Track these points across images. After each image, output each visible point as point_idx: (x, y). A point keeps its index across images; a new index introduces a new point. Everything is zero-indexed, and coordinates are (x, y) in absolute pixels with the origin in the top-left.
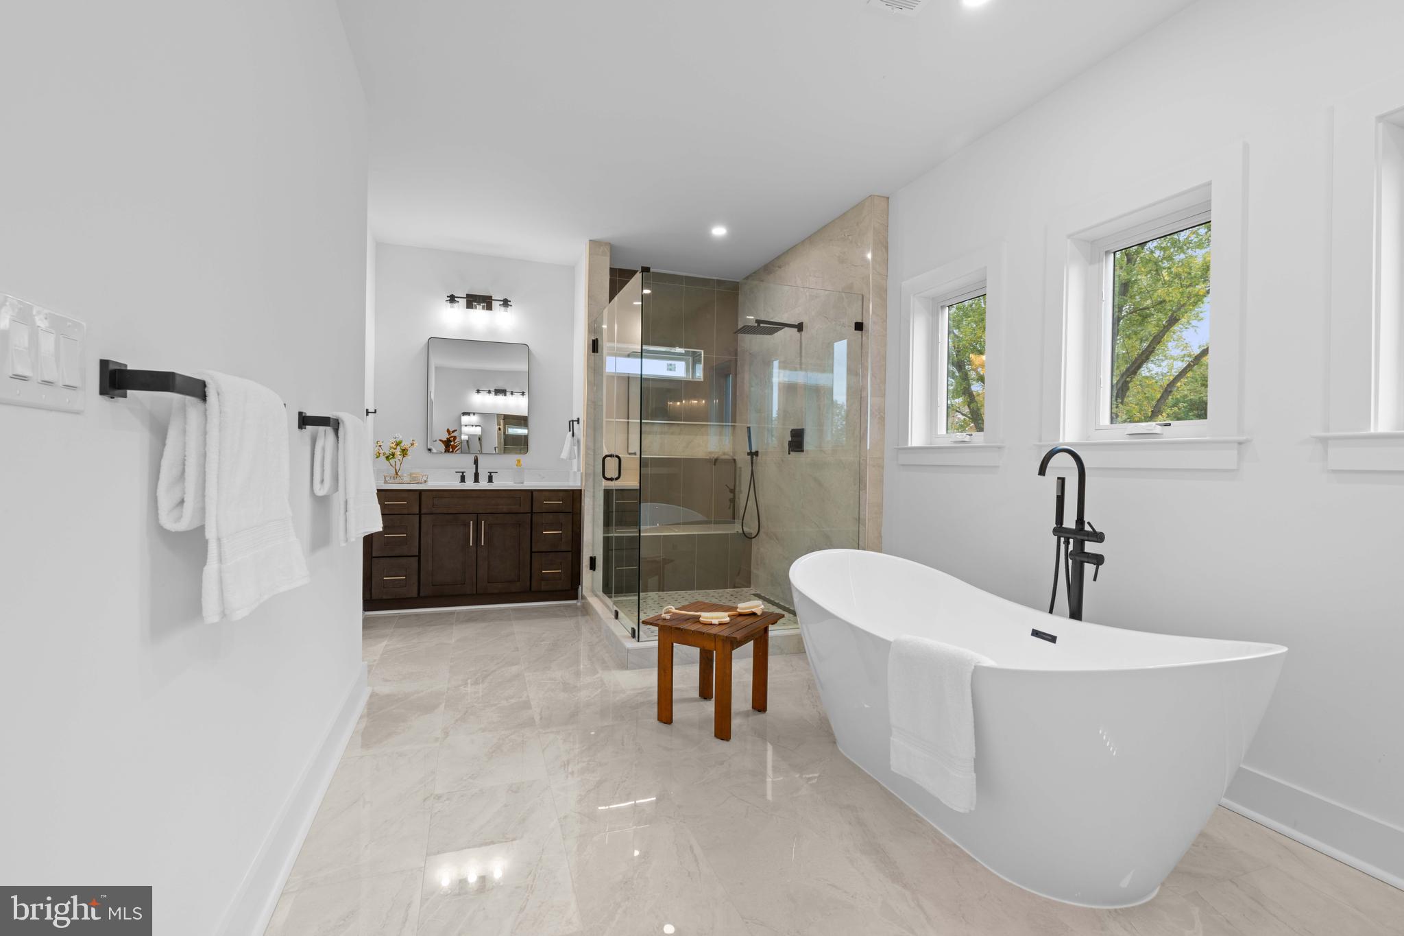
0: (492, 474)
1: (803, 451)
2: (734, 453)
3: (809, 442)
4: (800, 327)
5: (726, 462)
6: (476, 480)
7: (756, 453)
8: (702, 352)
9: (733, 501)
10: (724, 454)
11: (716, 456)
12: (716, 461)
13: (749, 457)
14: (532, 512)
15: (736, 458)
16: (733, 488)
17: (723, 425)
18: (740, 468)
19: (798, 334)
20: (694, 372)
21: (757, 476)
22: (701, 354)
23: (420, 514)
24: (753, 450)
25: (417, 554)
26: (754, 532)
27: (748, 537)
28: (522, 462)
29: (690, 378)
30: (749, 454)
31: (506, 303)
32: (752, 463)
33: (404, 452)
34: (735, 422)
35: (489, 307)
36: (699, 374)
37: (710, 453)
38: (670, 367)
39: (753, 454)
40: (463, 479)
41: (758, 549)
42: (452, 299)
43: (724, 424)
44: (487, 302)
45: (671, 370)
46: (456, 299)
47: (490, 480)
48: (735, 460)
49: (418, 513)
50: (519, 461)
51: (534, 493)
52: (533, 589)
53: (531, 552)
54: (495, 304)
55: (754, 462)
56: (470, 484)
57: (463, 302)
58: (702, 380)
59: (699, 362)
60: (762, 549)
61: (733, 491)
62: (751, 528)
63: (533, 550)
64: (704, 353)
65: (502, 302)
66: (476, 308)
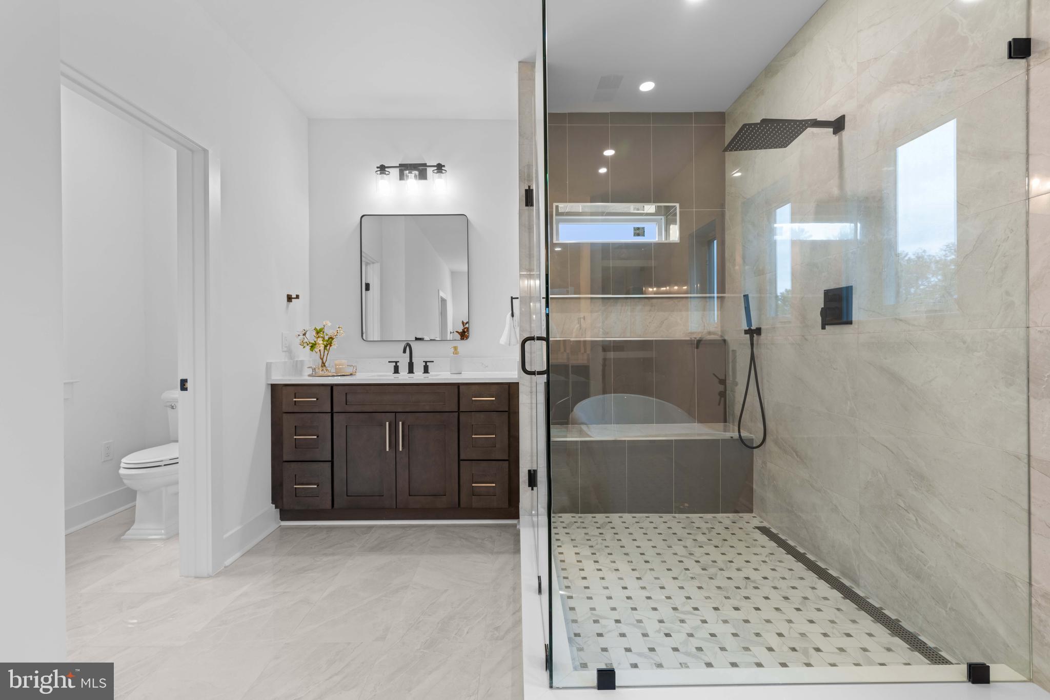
0: (428, 364)
1: (850, 323)
2: (722, 331)
3: (859, 308)
4: (838, 125)
5: (712, 343)
6: (411, 370)
7: (758, 331)
8: (677, 205)
9: (723, 394)
10: (710, 333)
11: (700, 336)
12: (699, 343)
13: (748, 336)
14: (459, 412)
15: (726, 338)
16: (724, 378)
17: (706, 297)
18: (734, 351)
19: (835, 139)
20: (667, 230)
21: (760, 362)
22: (676, 209)
23: (332, 413)
24: (753, 327)
25: (330, 460)
26: (757, 437)
27: (746, 445)
28: (459, 350)
29: (663, 240)
30: (746, 332)
31: (440, 168)
32: (752, 344)
33: (329, 343)
34: (724, 293)
35: (423, 176)
36: (675, 234)
37: (692, 333)
38: (638, 232)
39: (754, 333)
40: (396, 370)
41: (764, 463)
42: (382, 169)
43: (708, 295)
44: (420, 170)
45: (638, 235)
46: (386, 169)
47: (426, 370)
48: (725, 341)
49: (330, 411)
50: (455, 348)
51: (461, 387)
52: (462, 506)
53: (459, 460)
54: (430, 171)
55: (755, 342)
56: (404, 377)
57: (395, 173)
58: (679, 242)
59: (674, 222)
60: (769, 464)
61: (723, 382)
62: (752, 432)
63: (462, 457)
64: (680, 208)
65: (436, 168)
66: (407, 176)
